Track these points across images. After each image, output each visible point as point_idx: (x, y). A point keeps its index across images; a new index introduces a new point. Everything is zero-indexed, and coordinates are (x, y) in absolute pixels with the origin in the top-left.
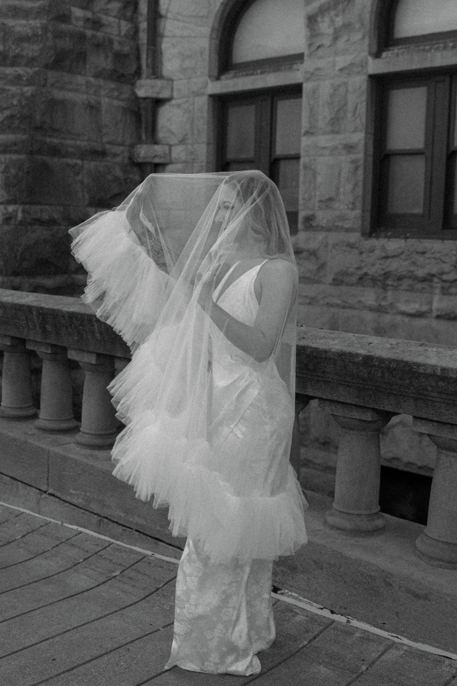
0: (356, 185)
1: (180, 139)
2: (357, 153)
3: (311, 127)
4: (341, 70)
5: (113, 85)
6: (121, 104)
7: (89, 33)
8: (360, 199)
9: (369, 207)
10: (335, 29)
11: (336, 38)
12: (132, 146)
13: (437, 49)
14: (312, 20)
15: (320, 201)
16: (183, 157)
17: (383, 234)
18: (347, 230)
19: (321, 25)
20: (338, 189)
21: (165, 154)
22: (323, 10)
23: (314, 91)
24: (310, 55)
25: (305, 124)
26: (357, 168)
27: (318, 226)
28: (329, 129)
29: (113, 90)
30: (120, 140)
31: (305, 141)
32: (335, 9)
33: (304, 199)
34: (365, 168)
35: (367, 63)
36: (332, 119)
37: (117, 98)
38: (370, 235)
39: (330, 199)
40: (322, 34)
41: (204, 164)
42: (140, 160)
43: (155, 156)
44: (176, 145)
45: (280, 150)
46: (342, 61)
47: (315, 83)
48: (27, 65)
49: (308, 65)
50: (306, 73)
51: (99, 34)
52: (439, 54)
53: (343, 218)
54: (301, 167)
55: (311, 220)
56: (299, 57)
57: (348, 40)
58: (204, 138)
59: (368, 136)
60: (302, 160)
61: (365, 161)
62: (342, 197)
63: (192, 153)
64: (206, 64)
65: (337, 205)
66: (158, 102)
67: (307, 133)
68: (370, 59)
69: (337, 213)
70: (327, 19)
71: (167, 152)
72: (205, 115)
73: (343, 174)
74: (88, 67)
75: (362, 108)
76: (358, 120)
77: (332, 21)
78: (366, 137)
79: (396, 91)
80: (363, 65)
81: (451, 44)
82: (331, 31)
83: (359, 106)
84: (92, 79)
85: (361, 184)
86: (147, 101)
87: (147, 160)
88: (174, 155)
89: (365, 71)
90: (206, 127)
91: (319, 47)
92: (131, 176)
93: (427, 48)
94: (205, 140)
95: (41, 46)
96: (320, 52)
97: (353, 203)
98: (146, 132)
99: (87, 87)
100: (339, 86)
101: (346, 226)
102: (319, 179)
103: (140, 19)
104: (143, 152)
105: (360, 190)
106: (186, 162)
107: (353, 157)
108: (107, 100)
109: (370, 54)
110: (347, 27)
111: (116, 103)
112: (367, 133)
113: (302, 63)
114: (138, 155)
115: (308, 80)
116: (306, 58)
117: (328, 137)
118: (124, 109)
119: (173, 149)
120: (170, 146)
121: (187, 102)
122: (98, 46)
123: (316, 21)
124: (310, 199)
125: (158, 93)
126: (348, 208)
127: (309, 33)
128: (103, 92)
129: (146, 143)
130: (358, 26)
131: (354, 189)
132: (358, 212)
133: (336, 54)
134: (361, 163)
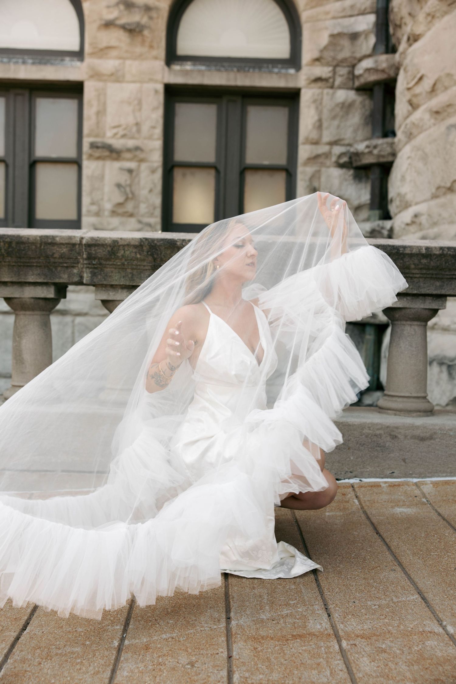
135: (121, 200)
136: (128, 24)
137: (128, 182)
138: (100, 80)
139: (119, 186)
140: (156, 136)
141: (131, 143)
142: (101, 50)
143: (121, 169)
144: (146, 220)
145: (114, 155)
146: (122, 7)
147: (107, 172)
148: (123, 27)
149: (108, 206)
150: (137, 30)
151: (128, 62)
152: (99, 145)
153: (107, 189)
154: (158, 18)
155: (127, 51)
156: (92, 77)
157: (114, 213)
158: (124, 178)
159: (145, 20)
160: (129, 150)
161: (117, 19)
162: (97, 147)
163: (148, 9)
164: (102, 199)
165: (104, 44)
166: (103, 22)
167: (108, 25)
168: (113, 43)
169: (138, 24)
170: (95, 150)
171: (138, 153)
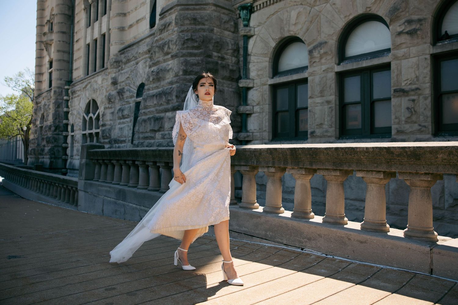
0: (332, 117)
1: (257, 103)
2: (332, 104)
3: (312, 95)
4: (324, 71)
5: (229, 82)
6: (233, 90)
7: (220, 62)
8: (334, 123)
9: (338, 127)
10: (320, 55)
11: (321, 58)
12: (238, 107)
13: (364, 60)
14: (310, 52)
15: (317, 125)
16: (258, 110)
17: (345, 138)
18: (329, 137)
19: (314, 54)
20: (324, 119)
21: (251, 110)
22: (315, 48)
23: (313, 80)
24: (310, 66)
25: (309, 94)
26: (332, 110)
27: (316, 135)
28: (319, 95)
29: (229, 84)
30: (232, 105)
31: (310, 101)
32: (320, 47)
33: (310, 125)
34: (336, 110)
35: (334, 67)
36: (321, 91)
37: (231, 88)
38: (339, 139)
39: (321, 124)
40: (315, 57)
41: (267, 113)
42: (241, 112)
43: (247, 111)
44: (256, 106)
45: (299, 106)
46: (324, 67)
47: (313, 77)
48: (195, 75)
49: (310, 70)
50: (309, 73)
51: (224, 62)
52: (364, 62)
53: (327, 131)
54: (308, 111)
55: (314, 133)
56: (306, 68)
57: (326, 59)
58: (267, 102)
59: (336, 97)
60: (309, 109)
61: (335, 107)
62: (326, 123)
63: (262, 109)
64: (268, 72)
65: (324, 126)
66: (248, 89)
67: (311, 97)
68: (336, 66)
69: (325, 130)
70: (317, 51)
71: (252, 109)
72: (268, 93)
73: (326, 113)
74: (219, 75)
75: (333, 86)
76: (332, 91)
77: (319, 52)
78: (335, 98)
79: (347, 78)
80: (332, 68)
81: (370, 58)
82: (319, 55)
83: (332, 85)
84: (221, 80)
85: (334, 117)
86: (243, 88)
87: (244, 112)
88: (255, 110)
89: (334, 71)
90: (268, 98)
91: (314, 62)
92: (237, 119)
93: (359, 60)
94: (268, 103)
95: (201, 67)
96: (315, 65)
97: (331, 125)
98: (243, 101)
99: (219, 83)
100: (323, 77)
101: (329, 135)
102: (316, 116)
103: (240, 56)
104: (242, 109)
105: (333, 119)
106: (260, 113)
107: (330, 106)
108: (227, 88)
109: (335, 64)
110: (326, 53)
111: (230, 89)
112: (335, 96)
113: (307, 70)
114: (240, 110)
115: (310, 76)
116: (309, 67)
117: (319, 98)
118: (234, 92)
119: (254, 107)
120: (253, 106)
121: (260, 88)
122: (224, 67)
123: (312, 52)
124: (313, 124)
125: (248, 85)
126: (329, 127)
127: (309, 57)
128: (225, 85)
129: (243, 105)
130: (330, 53)
131: (331, 119)
132: (333, 129)
133: (322, 64)
134: (334, 108)
135: (409, 115)
136: (409, 31)
137: (413, 106)
138: (398, 60)
139: (408, 108)
140: (427, 81)
141: (414, 87)
142: (398, 46)
143: (409, 100)
144: (423, 124)
145: (406, 94)
146: (406, 24)
147: (403, 102)
148: (407, 33)
149: (403, 119)
150: (414, 32)
151: (411, 48)
152: (398, 90)
153: (403, 111)
154: (425, 24)
155: (410, 43)
156: (394, 59)
157: (406, 122)
158: (410, 105)
159: (418, 26)
160: (413, 90)
161: (404, 30)
162: (397, 91)
163: (420, 20)
164: (401, 116)
165: (399, 43)
166: (397, 33)
167: (400, 34)
168: (403, 41)
169: (414, 29)
170: (396, 93)
171: (418, 91)
